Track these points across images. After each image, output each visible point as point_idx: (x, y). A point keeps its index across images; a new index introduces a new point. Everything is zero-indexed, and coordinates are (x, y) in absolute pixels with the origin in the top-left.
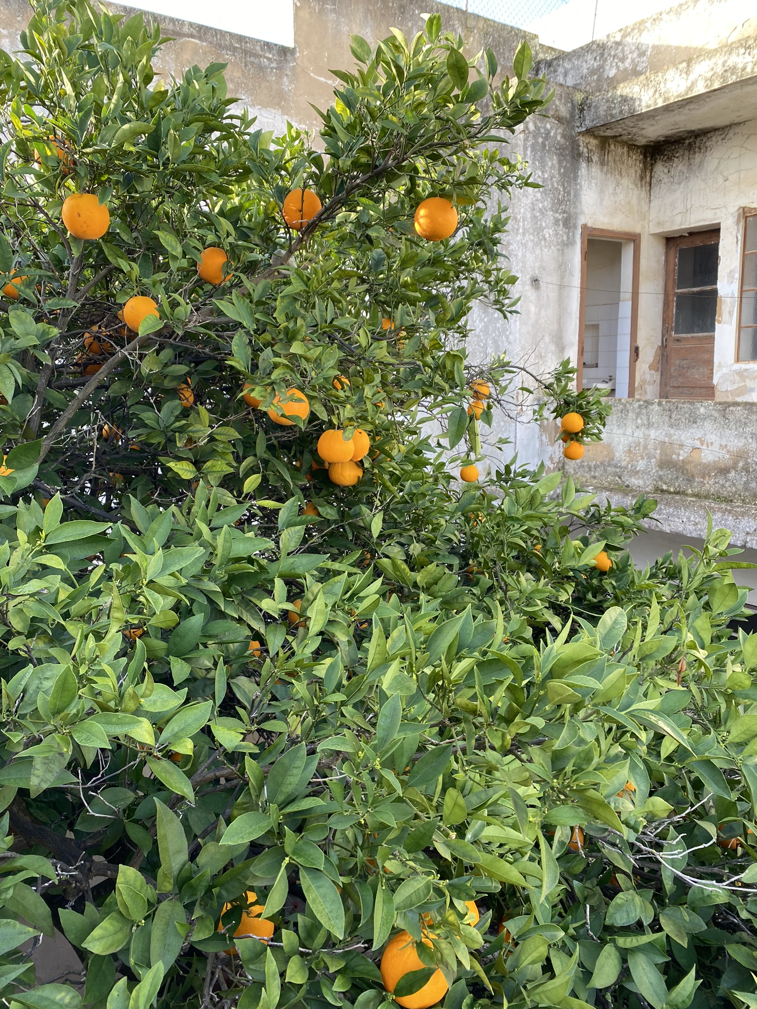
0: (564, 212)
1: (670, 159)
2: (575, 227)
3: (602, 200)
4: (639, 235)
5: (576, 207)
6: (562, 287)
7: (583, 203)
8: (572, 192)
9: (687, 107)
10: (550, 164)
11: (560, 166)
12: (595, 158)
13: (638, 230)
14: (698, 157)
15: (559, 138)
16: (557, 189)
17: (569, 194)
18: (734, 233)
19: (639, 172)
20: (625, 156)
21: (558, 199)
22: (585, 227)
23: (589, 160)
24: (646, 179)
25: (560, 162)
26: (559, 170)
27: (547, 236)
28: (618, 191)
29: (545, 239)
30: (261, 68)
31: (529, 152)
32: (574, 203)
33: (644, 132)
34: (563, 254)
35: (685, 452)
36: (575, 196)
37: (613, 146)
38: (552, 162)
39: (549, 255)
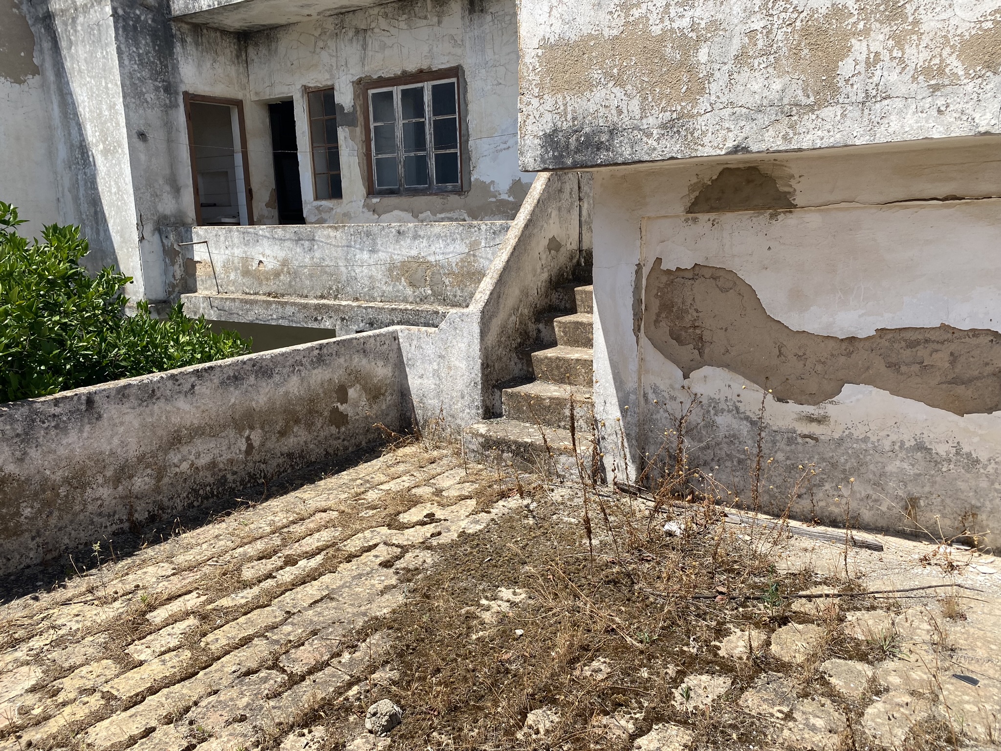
0: (163, 81)
1: (256, 44)
2: (177, 93)
3: (200, 73)
4: (241, 101)
5: (174, 77)
6: (170, 141)
7: (182, 74)
8: (170, 66)
10: (143, 42)
11: (154, 45)
12: (189, 39)
13: (240, 96)
15: (150, 22)
16: (153, 62)
17: (166, 66)
18: (301, 104)
19: (234, 52)
20: (219, 40)
21: (156, 71)
22: (186, 93)
23: (183, 41)
24: (243, 58)
25: (152, 41)
26: (154, 48)
27: (149, 99)
28: (216, 65)
29: (147, 102)
31: (120, 32)
32: (173, 74)
34: (167, 114)
35: (255, 264)
36: (173, 69)
37: (205, 31)
38: (145, 42)
39: (154, 115)
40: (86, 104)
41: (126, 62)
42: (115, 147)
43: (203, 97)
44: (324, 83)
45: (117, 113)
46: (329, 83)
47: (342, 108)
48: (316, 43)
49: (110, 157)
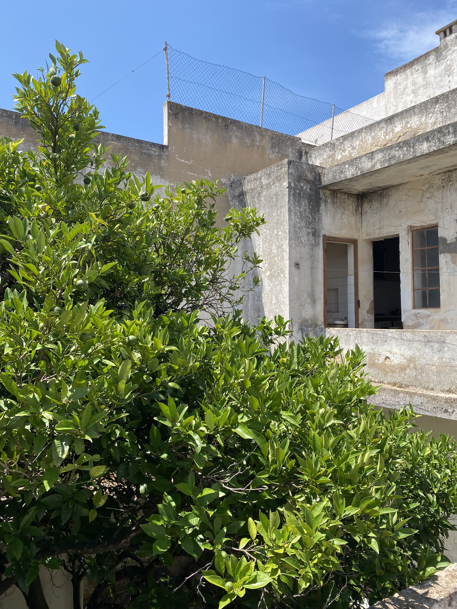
0: (312, 228)
1: (371, 201)
2: (319, 236)
3: (334, 222)
4: (357, 240)
5: (319, 226)
6: (313, 268)
7: (323, 224)
8: (317, 218)
9: (374, 176)
10: (303, 204)
11: (309, 205)
12: (329, 200)
13: (355, 237)
14: (385, 200)
15: (308, 190)
16: (308, 217)
17: (315, 219)
18: (406, 239)
19: (355, 207)
20: (346, 200)
21: (309, 222)
22: (324, 236)
23: (326, 202)
24: (359, 211)
25: (309, 203)
26: (309, 207)
27: (303, 241)
28: (343, 217)
29: (302, 243)
30: (150, 155)
31: (291, 198)
32: (318, 224)
33: (354, 187)
34: (313, 250)
35: (381, 360)
36: (318, 220)
37: (339, 194)
38: (305, 203)
39: (305, 251)
40: (261, 246)
41: (293, 217)
42: (278, 273)
43: (334, 239)
44: (429, 223)
45: (283, 251)
46: (434, 222)
47: (445, 240)
48: (423, 195)
49: (274, 280)
